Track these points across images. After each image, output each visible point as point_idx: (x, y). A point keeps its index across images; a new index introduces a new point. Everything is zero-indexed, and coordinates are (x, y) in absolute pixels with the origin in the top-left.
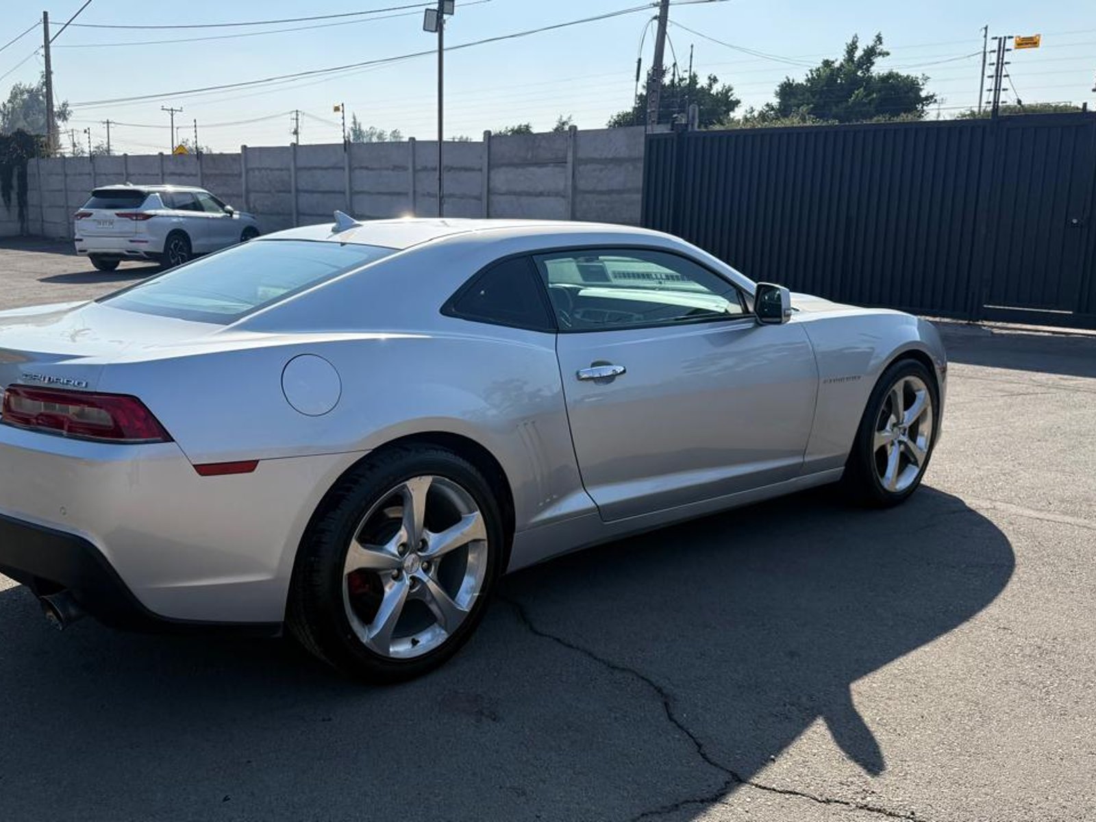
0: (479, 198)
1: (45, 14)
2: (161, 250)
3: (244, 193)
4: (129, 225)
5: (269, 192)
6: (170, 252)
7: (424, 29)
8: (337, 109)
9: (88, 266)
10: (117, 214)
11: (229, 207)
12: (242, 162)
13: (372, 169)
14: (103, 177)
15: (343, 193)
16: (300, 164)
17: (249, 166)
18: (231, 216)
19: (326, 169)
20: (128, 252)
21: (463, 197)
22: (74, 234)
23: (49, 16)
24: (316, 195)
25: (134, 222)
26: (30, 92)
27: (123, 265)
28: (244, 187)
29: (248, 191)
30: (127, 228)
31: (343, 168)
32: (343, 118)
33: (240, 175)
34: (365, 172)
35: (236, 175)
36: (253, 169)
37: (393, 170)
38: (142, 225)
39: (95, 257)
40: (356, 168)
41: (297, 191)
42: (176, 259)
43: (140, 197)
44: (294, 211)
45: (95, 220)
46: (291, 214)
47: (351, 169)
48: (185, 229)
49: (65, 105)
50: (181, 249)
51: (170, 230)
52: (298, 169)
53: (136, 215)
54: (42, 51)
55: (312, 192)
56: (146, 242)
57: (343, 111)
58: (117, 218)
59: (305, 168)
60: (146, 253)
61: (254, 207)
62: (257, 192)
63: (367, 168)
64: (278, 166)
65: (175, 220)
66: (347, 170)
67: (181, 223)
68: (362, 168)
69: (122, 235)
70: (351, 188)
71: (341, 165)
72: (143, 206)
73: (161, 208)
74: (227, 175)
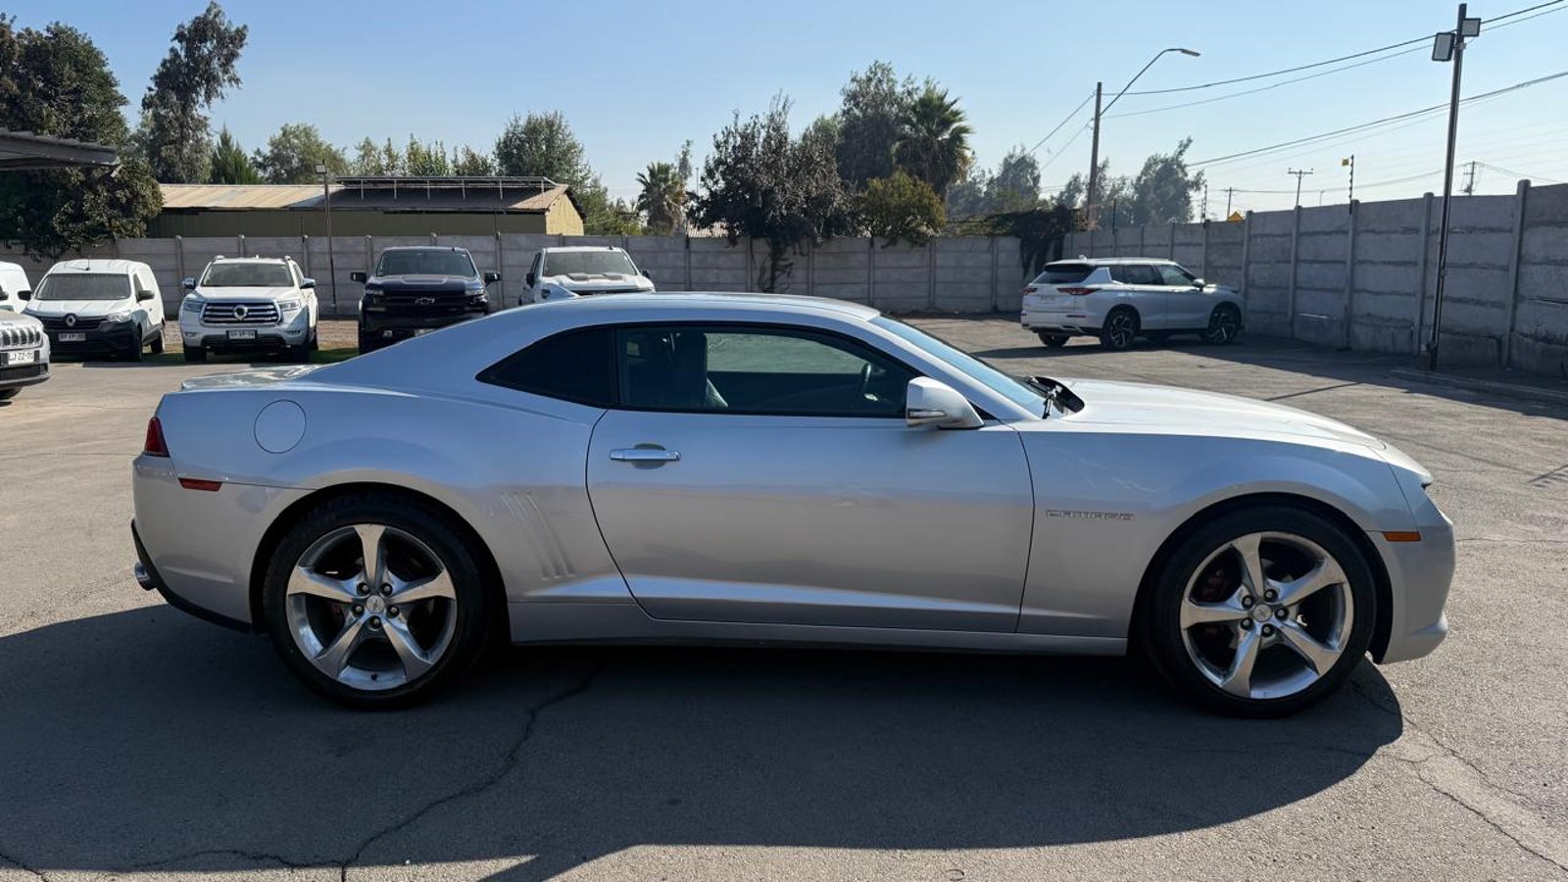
0: (1505, 269)
1: (1100, 85)
2: (1100, 326)
3: (1243, 265)
4: (1069, 301)
5: (1269, 262)
6: (1112, 328)
7: (1434, 59)
8: (1345, 163)
9: (1036, 341)
10: (1059, 289)
11: (1201, 281)
12: (1246, 228)
13: (1380, 233)
14: (1122, 249)
15: (1345, 263)
16: (1303, 229)
17: (1252, 232)
18: (1201, 290)
19: (1329, 233)
20: (1065, 327)
21: (1485, 267)
22: (1022, 309)
23: (1103, 87)
24: (1315, 266)
25: (1073, 297)
26: (1165, 161)
27: (1072, 341)
28: (1244, 257)
29: (1249, 262)
30: (1066, 304)
31: (1346, 232)
32: (1352, 173)
33: (1242, 245)
34: (1371, 236)
35: (1237, 244)
36: (1256, 236)
37: (1403, 233)
38: (1081, 300)
39: (1042, 332)
40: (1362, 232)
41: (1297, 261)
42: (1119, 335)
43: (1085, 271)
44: (1291, 283)
45: (1038, 295)
46: (1288, 288)
47: (1356, 233)
48: (1134, 305)
49: (1200, 174)
50: (1127, 325)
51: (1112, 306)
52: (1300, 235)
53: (1076, 289)
54: (1092, 124)
55: (1313, 262)
56: (1084, 317)
57: (1352, 165)
58: (1057, 292)
59: (1307, 234)
60: (1081, 328)
61: (1253, 280)
62: (1256, 262)
63: (1373, 231)
64: (1280, 232)
65: (1122, 295)
66: (1350, 234)
67: (1129, 299)
68: (1367, 231)
69: (1062, 310)
70: (1354, 256)
71: (1346, 228)
72: (1085, 282)
73: (1109, 282)
74: (1232, 243)
